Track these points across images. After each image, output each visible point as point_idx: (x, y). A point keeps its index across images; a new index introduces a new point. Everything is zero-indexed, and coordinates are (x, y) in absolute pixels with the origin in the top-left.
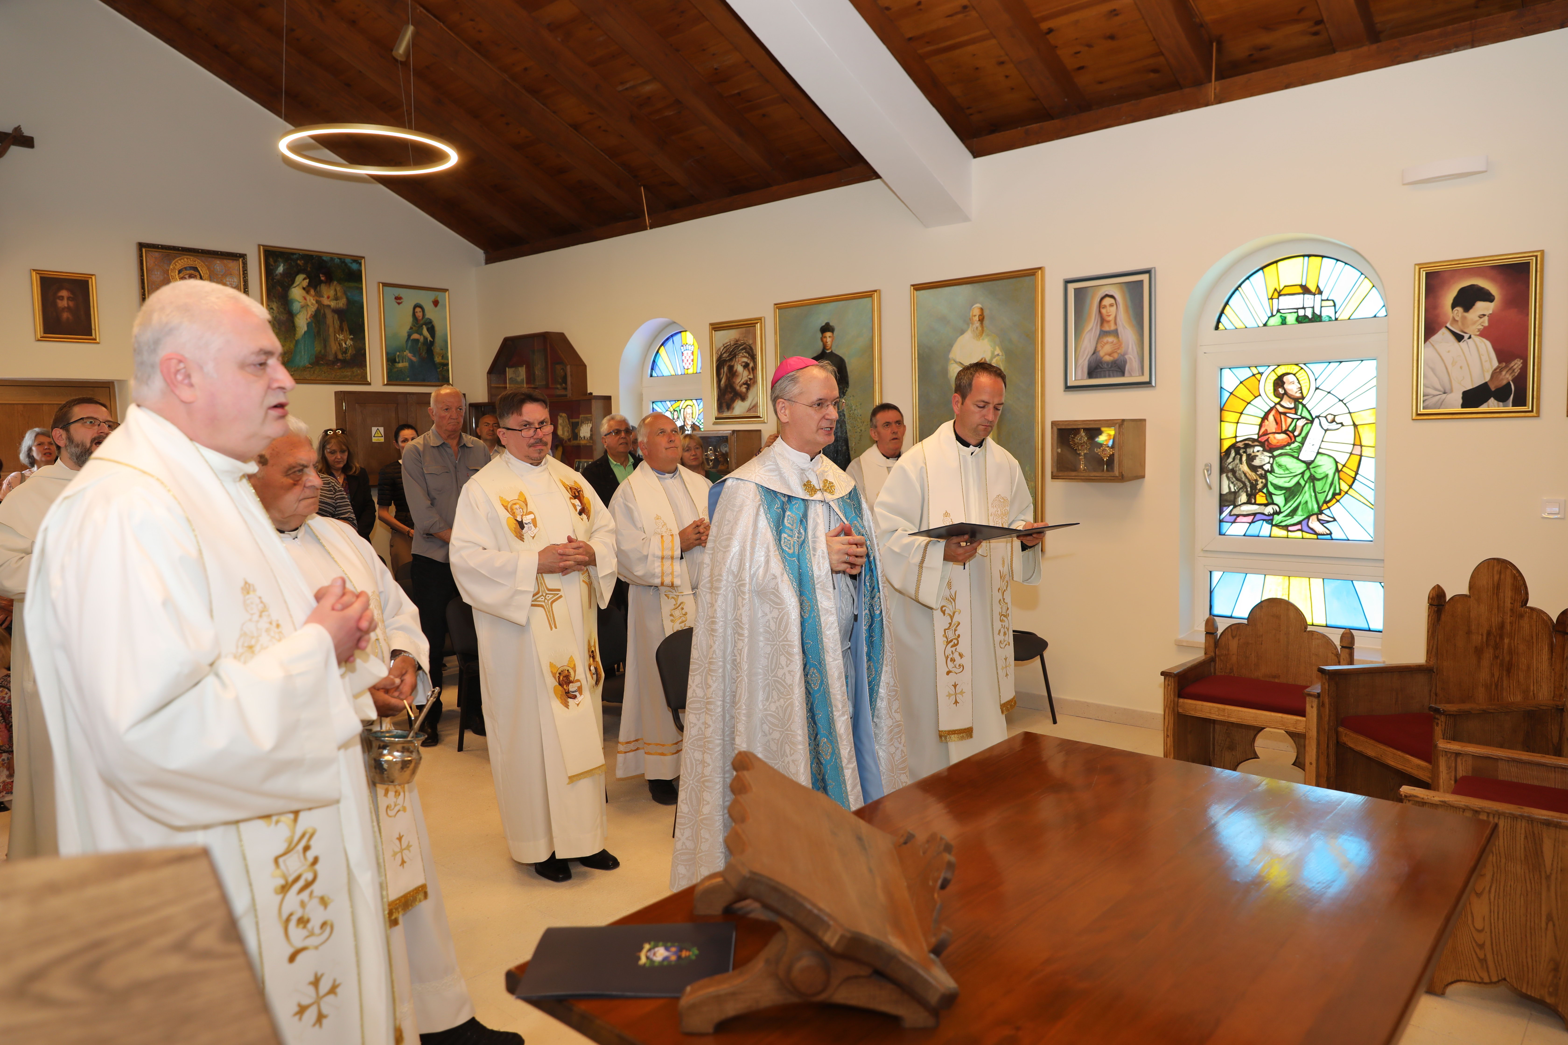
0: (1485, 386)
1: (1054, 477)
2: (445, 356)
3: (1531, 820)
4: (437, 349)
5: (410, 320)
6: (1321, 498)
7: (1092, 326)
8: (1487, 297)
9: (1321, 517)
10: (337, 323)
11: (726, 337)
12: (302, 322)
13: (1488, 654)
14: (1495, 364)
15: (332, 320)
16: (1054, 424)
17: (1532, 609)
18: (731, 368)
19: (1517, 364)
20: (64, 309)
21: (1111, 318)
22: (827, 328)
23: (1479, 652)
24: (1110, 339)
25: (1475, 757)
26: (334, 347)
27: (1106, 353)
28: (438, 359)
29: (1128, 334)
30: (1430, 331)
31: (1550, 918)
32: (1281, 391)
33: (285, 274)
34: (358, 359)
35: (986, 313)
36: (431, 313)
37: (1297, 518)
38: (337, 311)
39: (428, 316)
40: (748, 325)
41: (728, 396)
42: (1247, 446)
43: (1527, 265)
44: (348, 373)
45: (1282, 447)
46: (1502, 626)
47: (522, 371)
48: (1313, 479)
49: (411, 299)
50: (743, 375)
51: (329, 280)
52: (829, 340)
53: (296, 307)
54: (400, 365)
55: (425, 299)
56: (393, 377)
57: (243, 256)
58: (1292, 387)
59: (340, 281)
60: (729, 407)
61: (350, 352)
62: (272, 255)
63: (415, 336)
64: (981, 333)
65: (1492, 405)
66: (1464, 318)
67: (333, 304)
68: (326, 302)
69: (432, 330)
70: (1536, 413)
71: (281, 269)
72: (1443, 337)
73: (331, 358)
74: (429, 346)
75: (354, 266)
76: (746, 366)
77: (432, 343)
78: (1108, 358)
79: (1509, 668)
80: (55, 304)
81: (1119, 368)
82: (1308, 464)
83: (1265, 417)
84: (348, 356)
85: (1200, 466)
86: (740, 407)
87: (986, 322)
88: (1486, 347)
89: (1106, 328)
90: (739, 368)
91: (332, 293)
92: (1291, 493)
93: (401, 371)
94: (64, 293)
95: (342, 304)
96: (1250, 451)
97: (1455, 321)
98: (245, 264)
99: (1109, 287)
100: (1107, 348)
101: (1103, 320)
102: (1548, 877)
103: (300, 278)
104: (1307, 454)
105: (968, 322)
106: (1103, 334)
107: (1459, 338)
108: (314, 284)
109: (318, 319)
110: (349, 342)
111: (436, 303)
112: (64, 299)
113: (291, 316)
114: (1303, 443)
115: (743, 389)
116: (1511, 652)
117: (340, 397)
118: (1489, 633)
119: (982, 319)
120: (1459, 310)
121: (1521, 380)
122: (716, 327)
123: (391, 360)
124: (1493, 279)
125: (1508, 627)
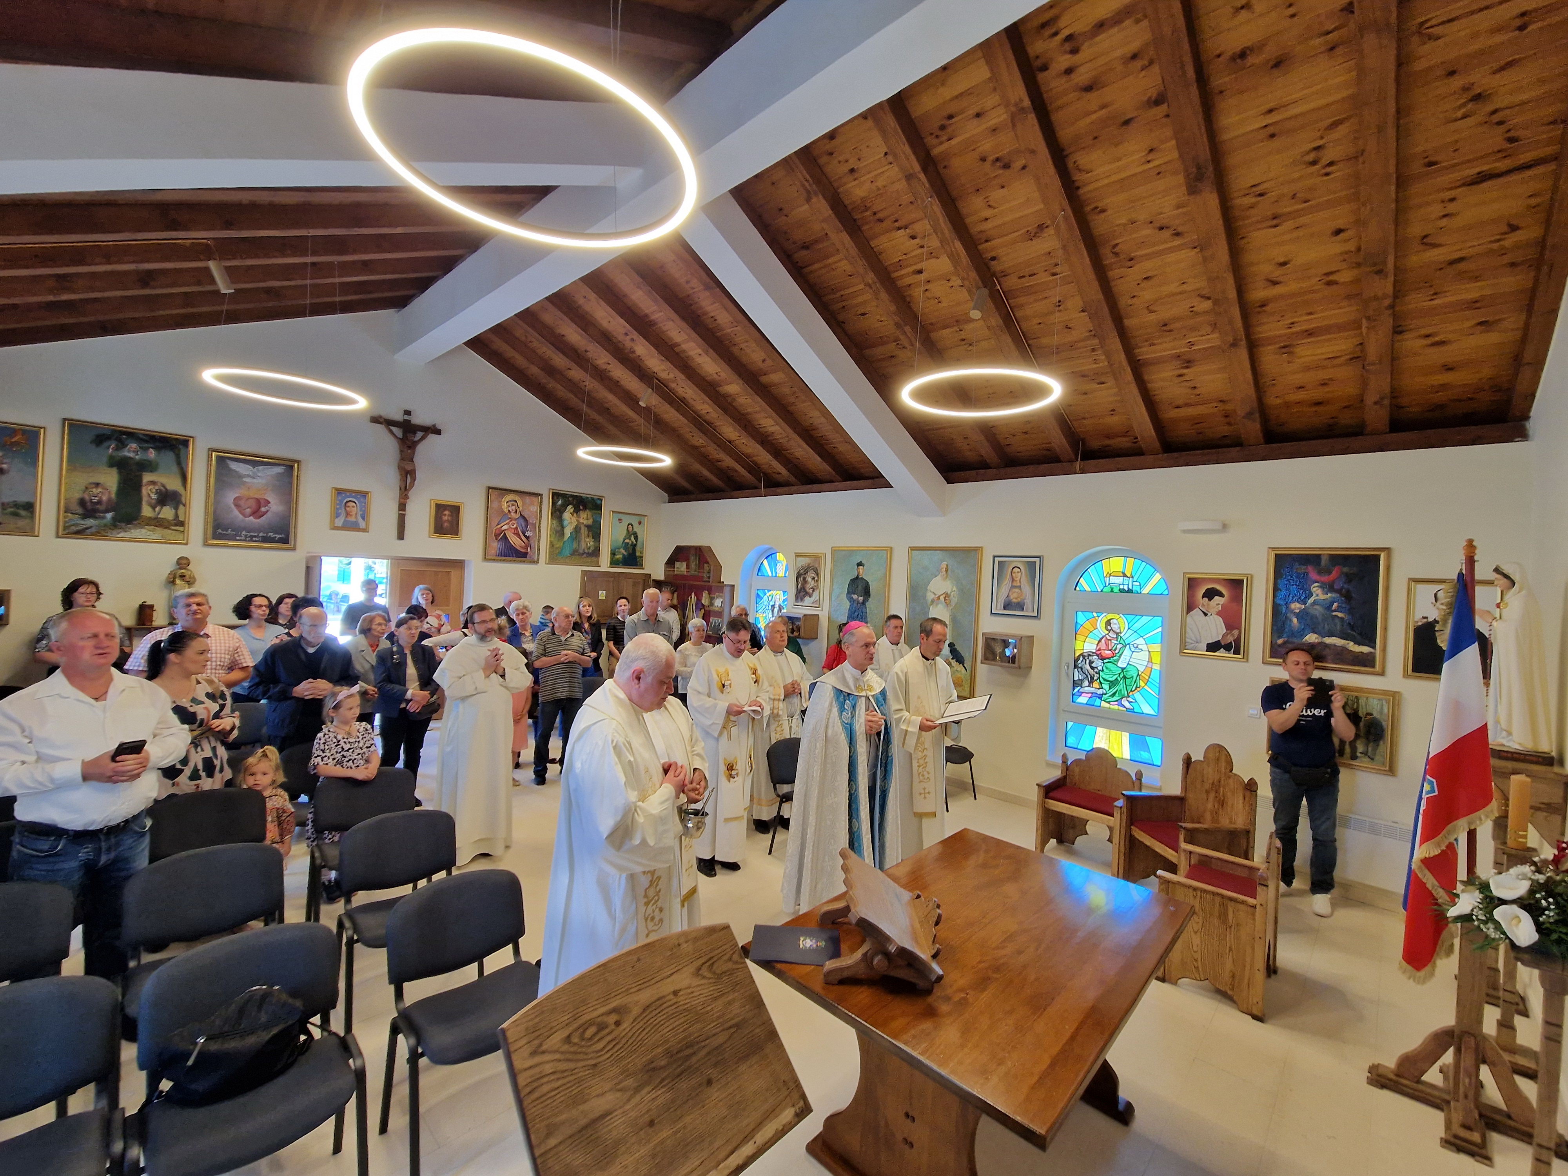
0: (1218, 642)
1: (982, 663)
2: (642, 553)
3: (1222, 896)
4: (638, 548)
5: (625, 532)
6: (1129, 689)
7: (1007, 583)
8: (1221, 594)
9: (1129, 699)
10: (586, 533)
11: (803, 562)
12: (568, 532)
13: (1212, 795)
14: (1225, 631)
15: (584, 531)
16: (983, 634)
17: (1235, 775)
18: (804, 579)
19: (1236, 632)
20: (446, 521)
21: (1018, 579)
22: (860, 564)
23: (1207, 792)
24: (1017, 590)
25: (1200, 855)
26: (583, 546)
27: (1014, 597)
28: (638, 554)
29: (1026, 588)
30: (1190, 607)
31: (1231, 949)
32: (1109, 628)
33: (562, 505)
34: (596, 552)
35: (950, 567)
36: (637, 528)
37: (1115, 698)
38: (588, 526)
39: (635, 530)
40: (817, 557)
41: (802, 594)
42: (1089, 655)
43: (1242, 581)
44: (589, 559)
45: (1108, 658)
46: (1220, 781)
47: (685, 564)
48: (1125, 677)
49: (627, 520)
50: (811, 583)
51: (585, 508)
52: (861, 571)
53: (565, 523)
54: (618, 557)
55: (634, 521)
56: (614, 563)
57: (541, 495)
58: (1115, 627)
59: (590, 509)
60: (802, 600)
61: (592, 548)
62: (556, 495)
63: (627, 541)
64: (946, 577)
65: (1222, 653)
66: (1208, 605)
67: (585, 522)
68: (581, 521)
69: (636, 538)
70: (1246, 658)
71: (560, 502)
72: (1196, 613)
73: (581, 551)
74: (634, 546)
75: (599, 502)
76: (813, 578)
77: (635, 545)
78: (1015, 600)
79: (1222, 803)
80: (441, 518)
81: (1020, 606)
82: (1123, 669)
83: (1100, 641)
84: (590, 551)
85: (1063, 664)
86: (808, 600)
87: (949, 572)
88: (1220, 621)
89: (1015, 584)
90: (809, 579)
91: (585, 516)
92: (1113, 684)
93: (618, 560)
94: (447, 512)
95: (590, 522)
96: (1091, 658)
97: (1203, 605)
98: (541, 499)
99: (1017, 562)
100: (1015, 595)
101: (1013, 580)
102: (1230, 928)
103: (570, 507)
104: (1121, 664)
105: (939, 571)
106: (1013, 587)
107: (1206, 615)
108: (577, 510)
109: (577, 530)
110: (592, 543)
111: (640, 523)
112: (447, 516)
113: (563, 527)
114: (1120, 657)
115: (811, 591)
116: (1223, 796)
117: (584, 573)
118: (1213, 783)
119: (947, 571)
120: (1206, 599)
121: (1237, 641)
122: (798, 555)
123: (613, 554)
124: (1224, 586)
125: (1222, 782)
